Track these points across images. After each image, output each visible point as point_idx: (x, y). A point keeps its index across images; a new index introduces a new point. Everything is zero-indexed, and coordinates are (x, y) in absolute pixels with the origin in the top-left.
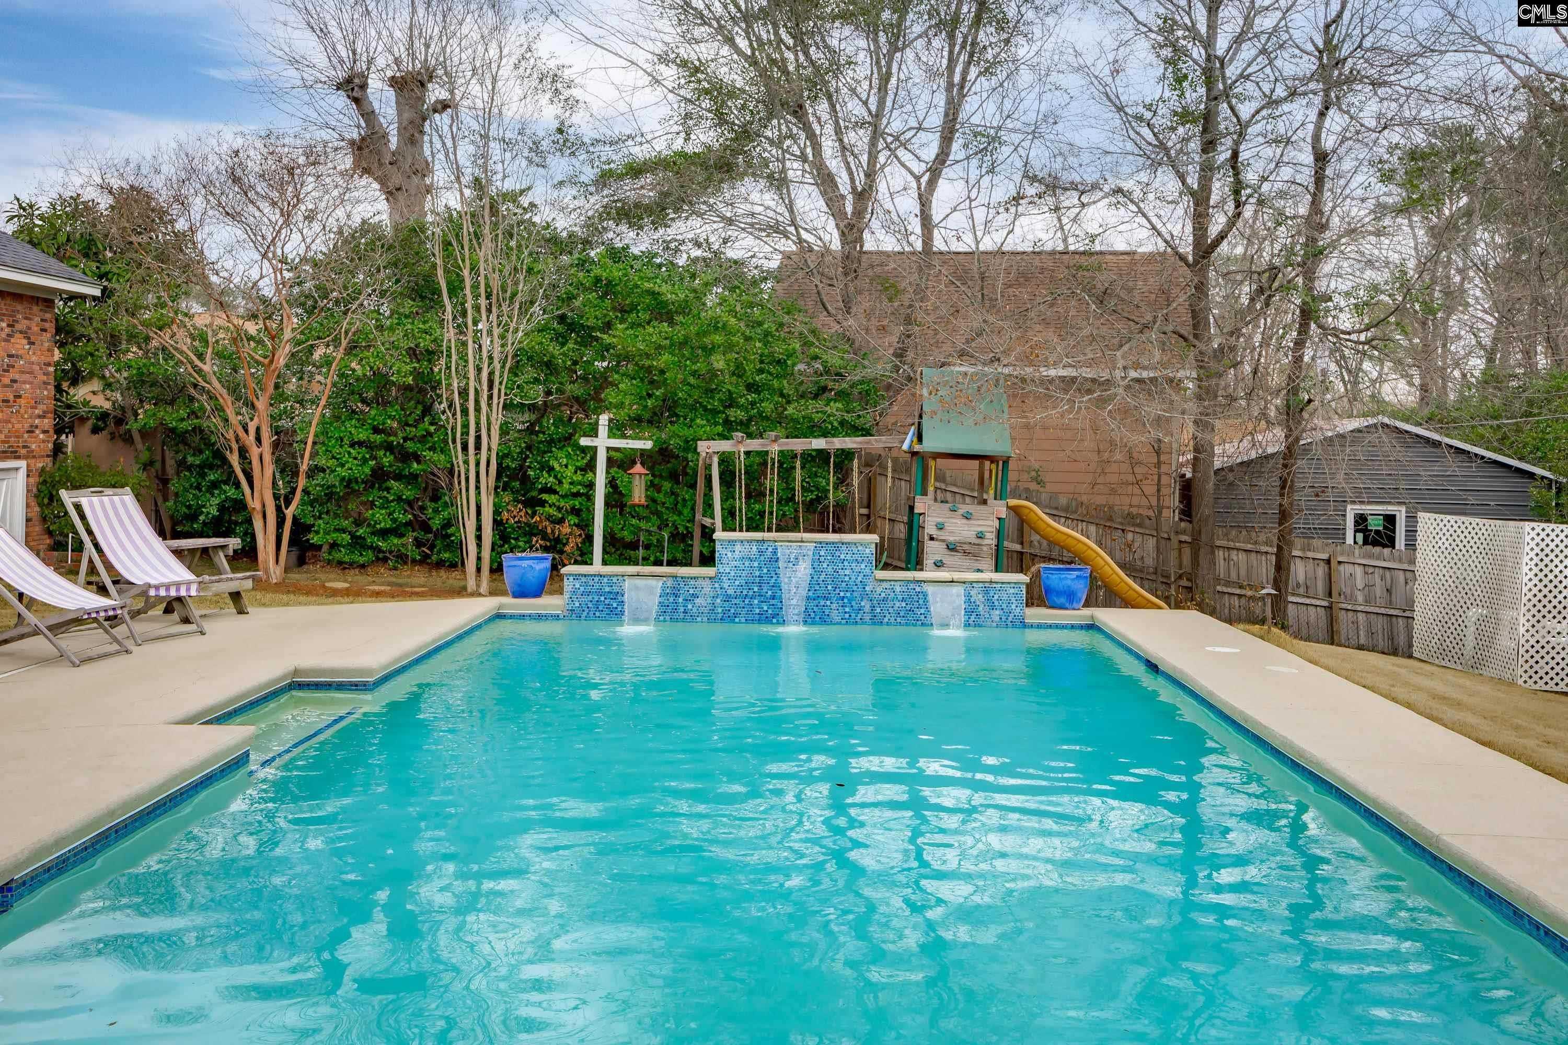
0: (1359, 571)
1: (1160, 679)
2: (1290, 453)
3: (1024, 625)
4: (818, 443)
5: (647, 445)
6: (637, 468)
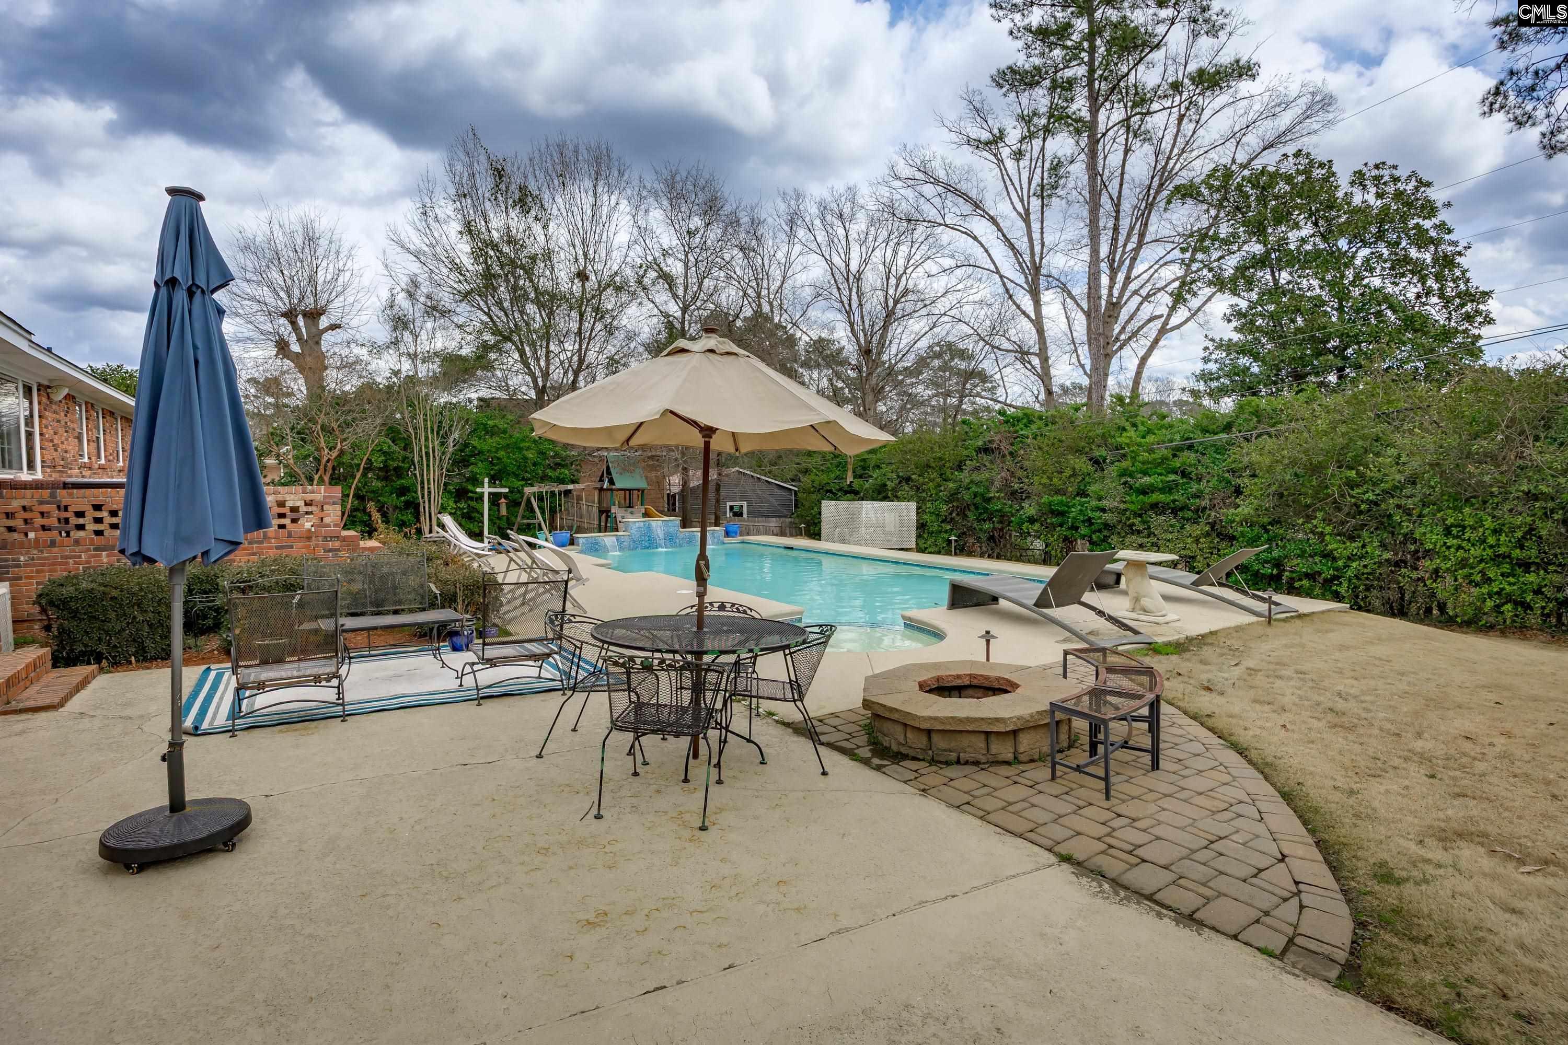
0: (745, 528)
3: (724, 544)
4: (570, 487)
5: (507, 490)
6: (503, 500)
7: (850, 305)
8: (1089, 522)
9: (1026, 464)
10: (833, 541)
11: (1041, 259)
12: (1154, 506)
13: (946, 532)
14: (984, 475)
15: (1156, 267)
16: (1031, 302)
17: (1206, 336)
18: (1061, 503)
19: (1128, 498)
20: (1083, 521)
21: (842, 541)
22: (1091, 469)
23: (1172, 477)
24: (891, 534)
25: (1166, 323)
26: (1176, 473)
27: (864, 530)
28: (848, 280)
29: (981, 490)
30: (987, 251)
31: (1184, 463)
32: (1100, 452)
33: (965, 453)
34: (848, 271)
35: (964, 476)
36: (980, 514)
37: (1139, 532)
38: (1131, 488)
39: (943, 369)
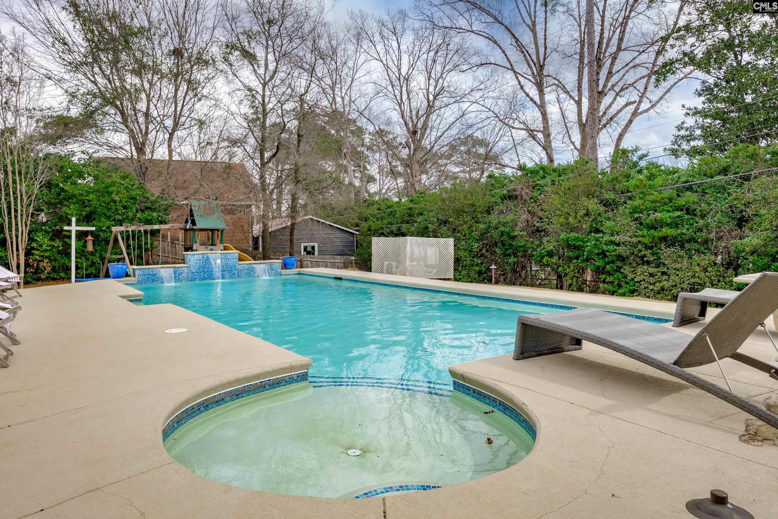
0: (309, 262)
1: (343, 281)
2: (293, 225)
3: (281, 275)
4: (156, 227)
5: (93, 229)
6: (90, 237)
7: (401, 99)
8: (603, 254)
9: (545, 206)
10: (382, 272)
11: (545, 59)
12: (664, 239)
13: (477, 265)
14: (510, 217)
15: (627, 68)
16: (537, 92)
17: (683, 106)
18: (577, 239)
19: (640, 233)
20: (598, 254)
21: (390, 272)
22: (602, 209)
23: (679, 213)
24: (432, 267)
25: (637, 108)
26: (682, 210)
27: (408, 262)
28: (399, 80)
29: (507, 229)
30: (504, 52)
31: (688, 202)
32: (610, 196)
33: (493, 200)
34: (400, 74)
35: (494, 219)
36: (506, 250)
37: (648, 263)
38: (641, 224)
39: (468, 152)
